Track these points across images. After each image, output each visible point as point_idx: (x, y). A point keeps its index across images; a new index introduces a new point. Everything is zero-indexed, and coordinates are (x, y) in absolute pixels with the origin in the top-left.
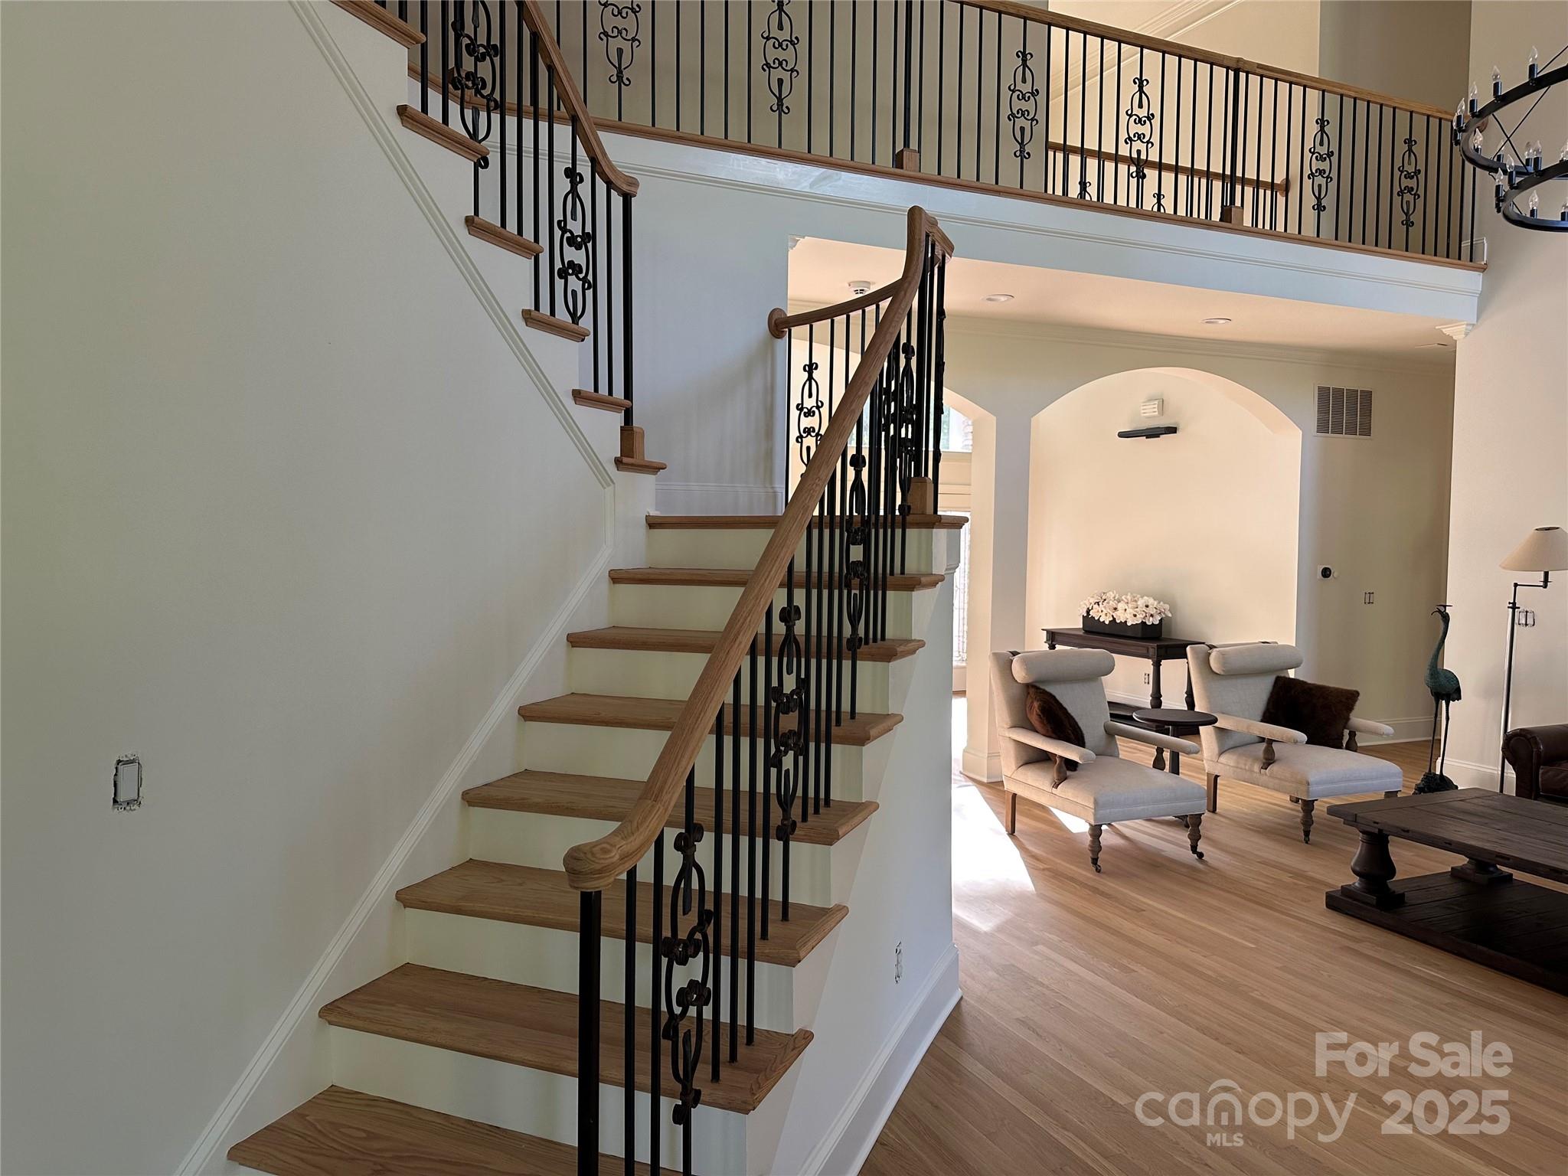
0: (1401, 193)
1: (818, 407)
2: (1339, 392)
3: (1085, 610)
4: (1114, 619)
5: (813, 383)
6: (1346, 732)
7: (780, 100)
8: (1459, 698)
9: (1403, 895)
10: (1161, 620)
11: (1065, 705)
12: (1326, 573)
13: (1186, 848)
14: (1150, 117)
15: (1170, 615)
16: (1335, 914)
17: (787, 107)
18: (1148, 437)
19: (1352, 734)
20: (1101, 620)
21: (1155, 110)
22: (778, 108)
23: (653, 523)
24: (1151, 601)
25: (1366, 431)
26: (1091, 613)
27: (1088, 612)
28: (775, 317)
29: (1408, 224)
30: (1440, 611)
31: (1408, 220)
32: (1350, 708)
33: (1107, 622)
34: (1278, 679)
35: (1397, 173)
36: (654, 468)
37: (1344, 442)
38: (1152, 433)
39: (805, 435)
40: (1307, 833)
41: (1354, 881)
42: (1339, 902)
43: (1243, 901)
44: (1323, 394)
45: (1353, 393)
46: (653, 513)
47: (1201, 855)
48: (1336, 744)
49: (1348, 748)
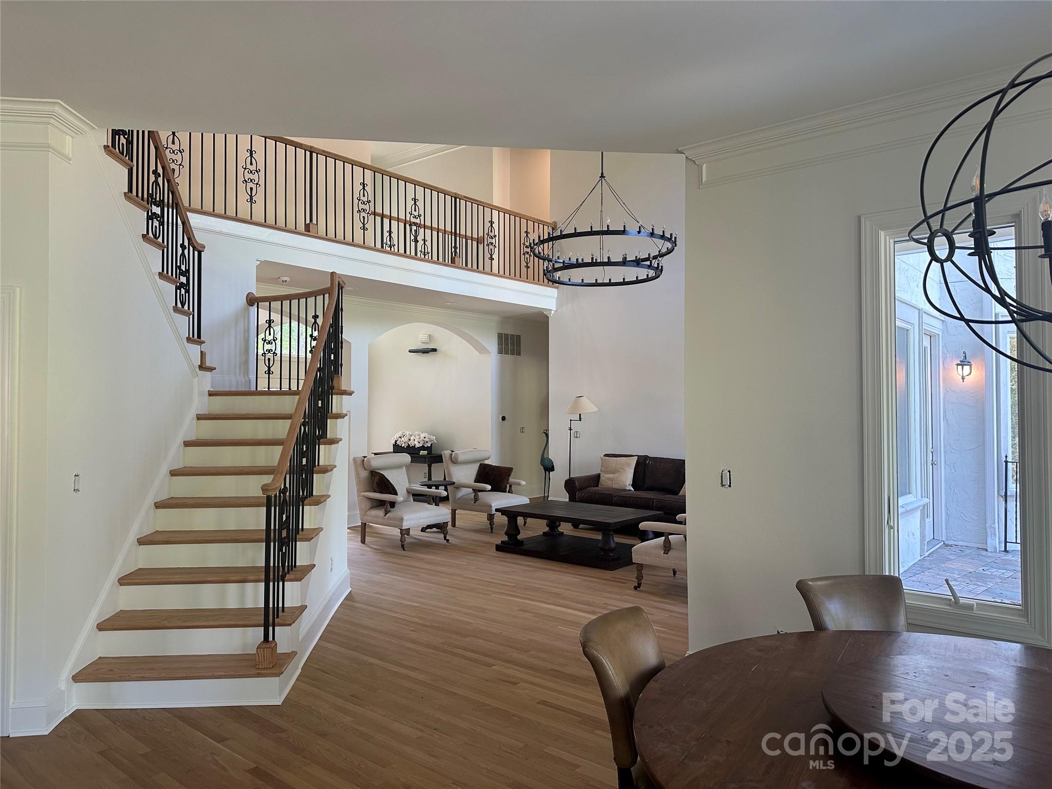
0: (524, 254)
1: (274, 340)
2: (506, 335)
3: (394, 441)
4: (409, 445)
5: (272, 330)
6: (508, 485)
7: (251, 197)
8: (554, 470)
9: (523, 541)
10: (431, 444)
11: (389, 479)
12: (504, 418)
13: (442, 539)
14: (419, 216)
15: (436, 442)
16: (498, 552)
17: (255, 201)
18: (423, 353)
19: (510, 486)
20: (403, 446)
21: (422, 213)
22: (250, 201)
23: (211, 394)
24: (426, 435)
25: (519, 354)
26: (397, 442)
27: (396, 441)
28: (250, 297)
29: (527, 267)
30: (544, 433)
31: (527, 265)
32: (509, 475)
33: (405, 447)
34: (481, 464)
35: (522, 246)
36: (211, 369)
37: (509, 358)
38: (425, 351)
39: (267, 353)
40: (492, 529)
41: (506, 538)
42: (500, 548)
43: (464, 553)
44: (500, 336)
45: (512, 336)
46: (211, 390)
47: (448, 541)
48: (503, 490)
49: (509, 492)
